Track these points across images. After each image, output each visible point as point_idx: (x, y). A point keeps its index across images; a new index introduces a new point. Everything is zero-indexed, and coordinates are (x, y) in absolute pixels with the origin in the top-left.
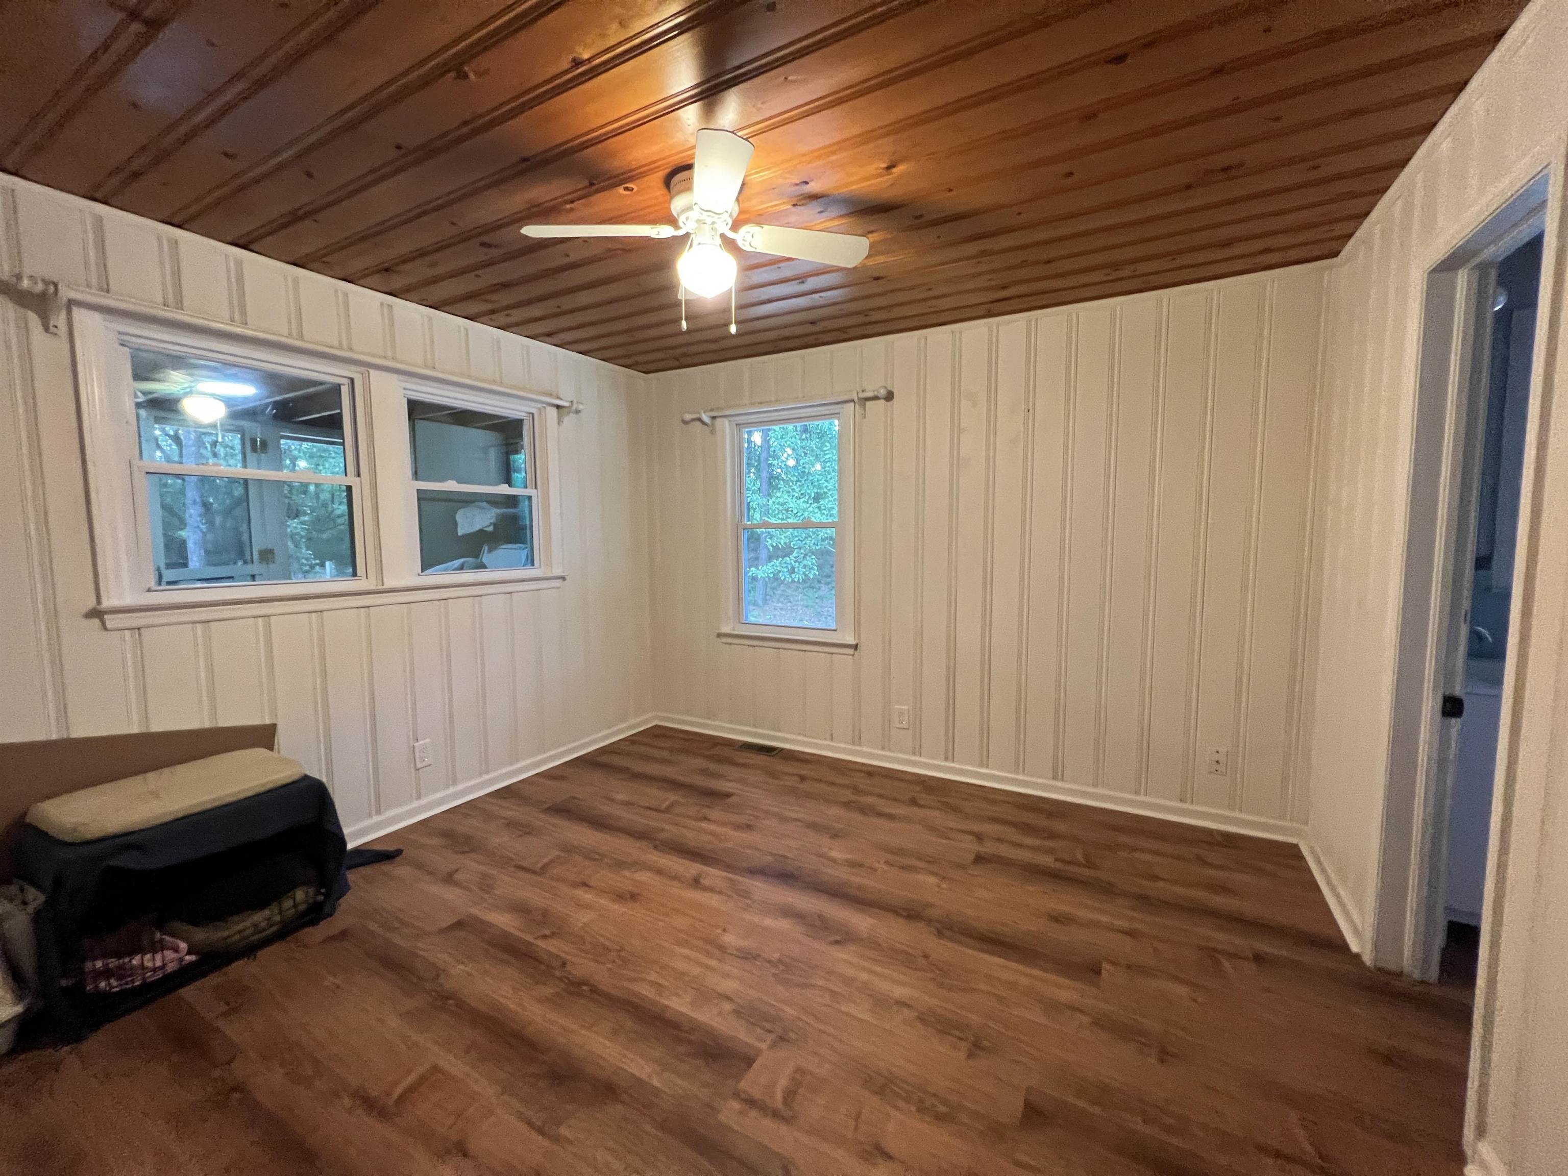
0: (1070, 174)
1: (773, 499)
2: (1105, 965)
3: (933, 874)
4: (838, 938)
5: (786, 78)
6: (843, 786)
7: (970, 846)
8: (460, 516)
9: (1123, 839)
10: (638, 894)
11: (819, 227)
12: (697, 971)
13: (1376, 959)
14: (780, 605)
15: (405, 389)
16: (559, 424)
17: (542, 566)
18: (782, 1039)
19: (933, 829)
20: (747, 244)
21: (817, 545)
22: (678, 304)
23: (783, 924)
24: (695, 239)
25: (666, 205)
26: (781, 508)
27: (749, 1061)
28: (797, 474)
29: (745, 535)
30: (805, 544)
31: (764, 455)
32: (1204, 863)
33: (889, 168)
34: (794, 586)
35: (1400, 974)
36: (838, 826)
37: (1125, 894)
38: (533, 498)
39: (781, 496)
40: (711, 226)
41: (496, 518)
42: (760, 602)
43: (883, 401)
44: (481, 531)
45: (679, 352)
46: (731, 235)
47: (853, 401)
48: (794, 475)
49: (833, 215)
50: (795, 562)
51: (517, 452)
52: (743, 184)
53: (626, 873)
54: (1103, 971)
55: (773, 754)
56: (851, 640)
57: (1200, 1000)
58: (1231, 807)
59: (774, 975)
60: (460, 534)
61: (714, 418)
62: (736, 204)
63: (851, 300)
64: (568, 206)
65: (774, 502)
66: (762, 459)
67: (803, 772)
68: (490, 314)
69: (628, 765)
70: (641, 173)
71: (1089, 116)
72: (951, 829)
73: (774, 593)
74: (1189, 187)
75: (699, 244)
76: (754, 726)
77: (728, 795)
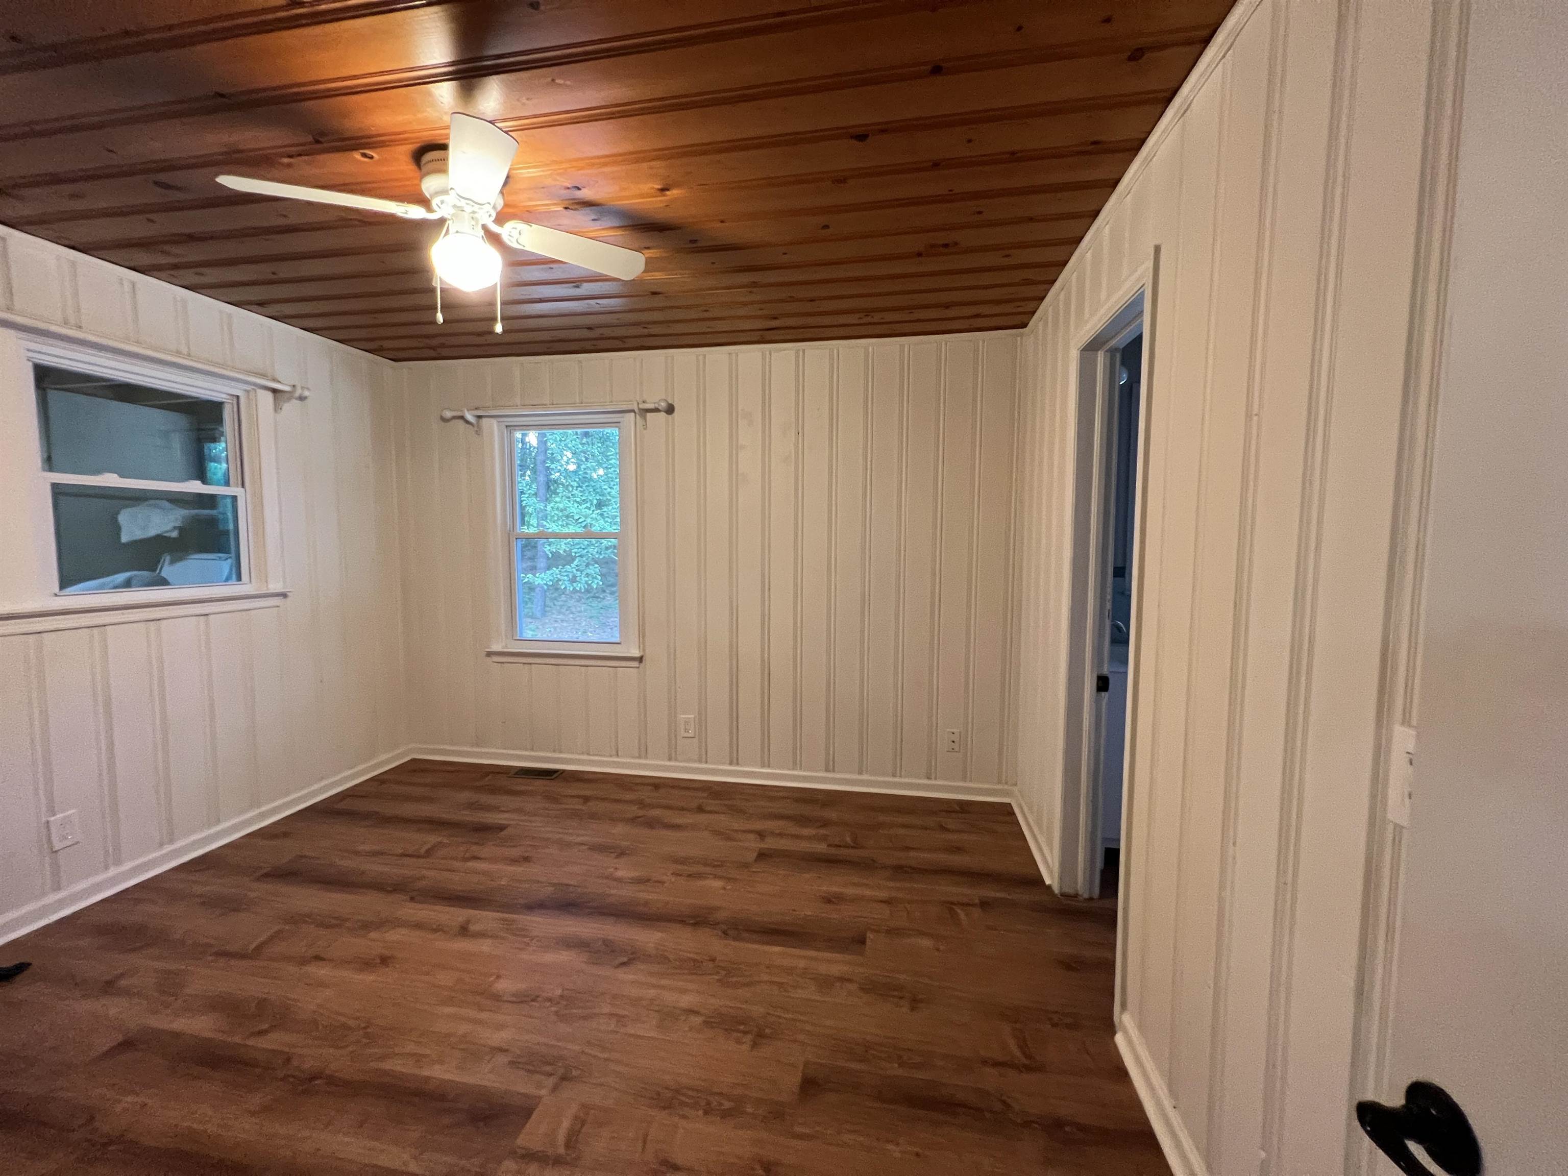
0: (826, 227)
1: (552, 505)
2: (870, 935)
3: (716, 877)
4: (625, 959)
5: (553, 80)
6: (631, 802)
7: (754, 844)
8: (123, 518)
9: (882, 818)
10: (389, 958)
11: (592, 234)
12: (463, 1028)
13: (1061, 888)
14: (561, 617)
15: (28, 350)
16: (276, 411)
17: (253, 580)
18: (564, 1078)
19: (717, 833)
20: (514, 240)
21: (600, 554)
22: (433, 290)
23: (565, 957)
24: (452, 226)
25: (416, 182)
26: (561, 514)
27: (526, 1112)
28: (577, 480)
29: (517, 547)
30: (588, 552)
31: (541, 458)
32: (943, 828)
33: (663, 190)
34: (576, 596)
35: (1076, 896)
36: (625, 844)
37: (884, 867)
38: (239, 498)
39: (559, 501)
40: (472, 215)
41: (183, 522)
42: (538, 615)
43: (663, 414)
44: (159, 538)
45: (434, 342)
46: (495, 228)
47: (633, 411)
48: (575, 481)
49: (609, 224)
50: (577, 570)
51: (214, 440)
52: (508, 177)
53: (373, 935)
54: (868, 940)
55: (553, 777)
56: (636, 653)
57: (942, 948)
58: (964, 779)
59: (556, 1013)
60: (125, 538)
61: (479, 417)
62: (501, 196)
63: (630, 311)
64: (286, 160)
65: (552, 508)
66: (538, 462)
67: (588, 793)
68: (172, 269)
69: (377, 809)
70: (383, 142)
71: (840, 180)
72: (736, 831)
73: (554, 605)
74: (919, 255)
75: (457, 232)
76: (532, 750)
77: (502, 828)
